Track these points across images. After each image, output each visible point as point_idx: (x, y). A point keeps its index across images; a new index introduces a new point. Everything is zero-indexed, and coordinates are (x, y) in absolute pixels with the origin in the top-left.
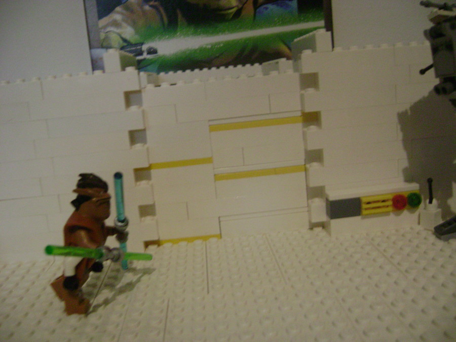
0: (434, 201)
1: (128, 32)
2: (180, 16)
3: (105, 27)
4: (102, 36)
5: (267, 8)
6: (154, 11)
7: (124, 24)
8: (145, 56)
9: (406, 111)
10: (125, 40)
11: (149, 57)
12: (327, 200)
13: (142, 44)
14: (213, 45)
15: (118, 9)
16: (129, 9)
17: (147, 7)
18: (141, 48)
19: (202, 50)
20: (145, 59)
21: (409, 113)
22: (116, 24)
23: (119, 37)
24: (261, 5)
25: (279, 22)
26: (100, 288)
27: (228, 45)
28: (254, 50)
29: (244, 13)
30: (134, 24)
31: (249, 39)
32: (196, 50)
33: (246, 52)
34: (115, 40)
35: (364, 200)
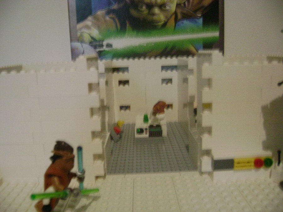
0: (281, 164)
1: (95, 33)
2: (128, 25)
3: (81, 29)
4: (79, 34)
5: (183, 23)
6: (112, 20)
7: (93, 28)
8: (105, 48)
9: (267, 105)
10: (92, 38)
11: (107, 49)
12: (212, 159)
13: (103, 41)
14: (147, 44)
15: (90, 18)
16: (96, 18)
17: (107, 18)
18: (102, 44)
19: (140, 46)
20: (104, 51)
21: (269, 107)
22: (87, 27)
23: (89, 36)
24: (180, 20)
25: (190, 32)
26: (66, 207)
27: (157, 45)
28: (173, 48)
29: (168, 25)
30: (99, 28)
31: (170, 42)
32: (136, 47)
33: (168, 49)
34: (87, 38)
35: (236, 161)
